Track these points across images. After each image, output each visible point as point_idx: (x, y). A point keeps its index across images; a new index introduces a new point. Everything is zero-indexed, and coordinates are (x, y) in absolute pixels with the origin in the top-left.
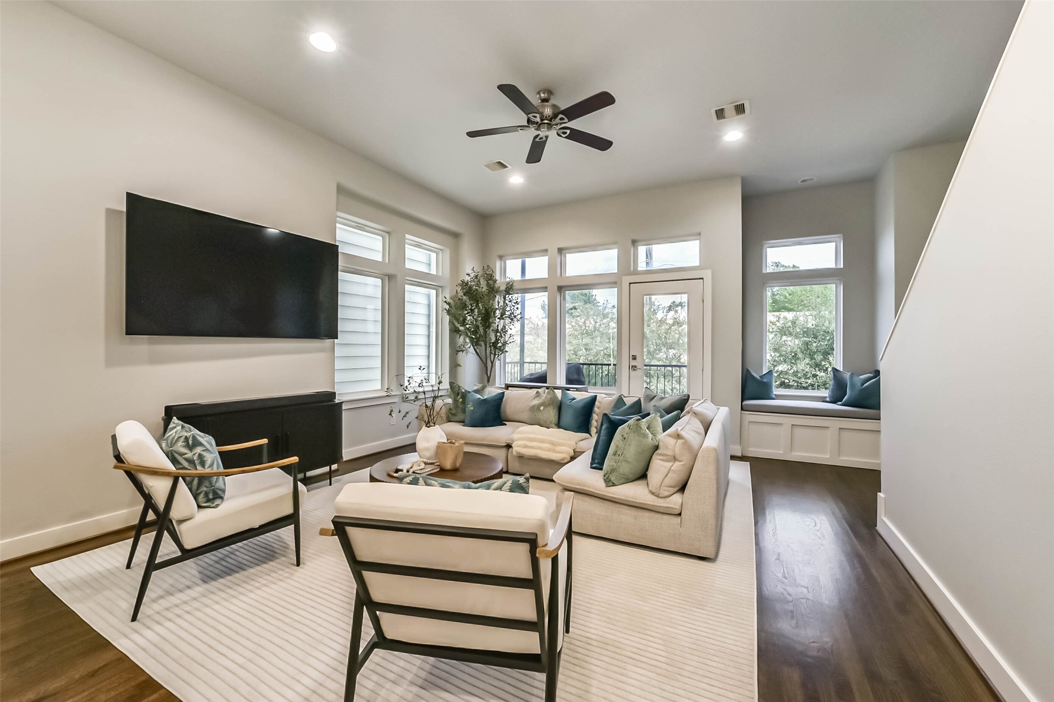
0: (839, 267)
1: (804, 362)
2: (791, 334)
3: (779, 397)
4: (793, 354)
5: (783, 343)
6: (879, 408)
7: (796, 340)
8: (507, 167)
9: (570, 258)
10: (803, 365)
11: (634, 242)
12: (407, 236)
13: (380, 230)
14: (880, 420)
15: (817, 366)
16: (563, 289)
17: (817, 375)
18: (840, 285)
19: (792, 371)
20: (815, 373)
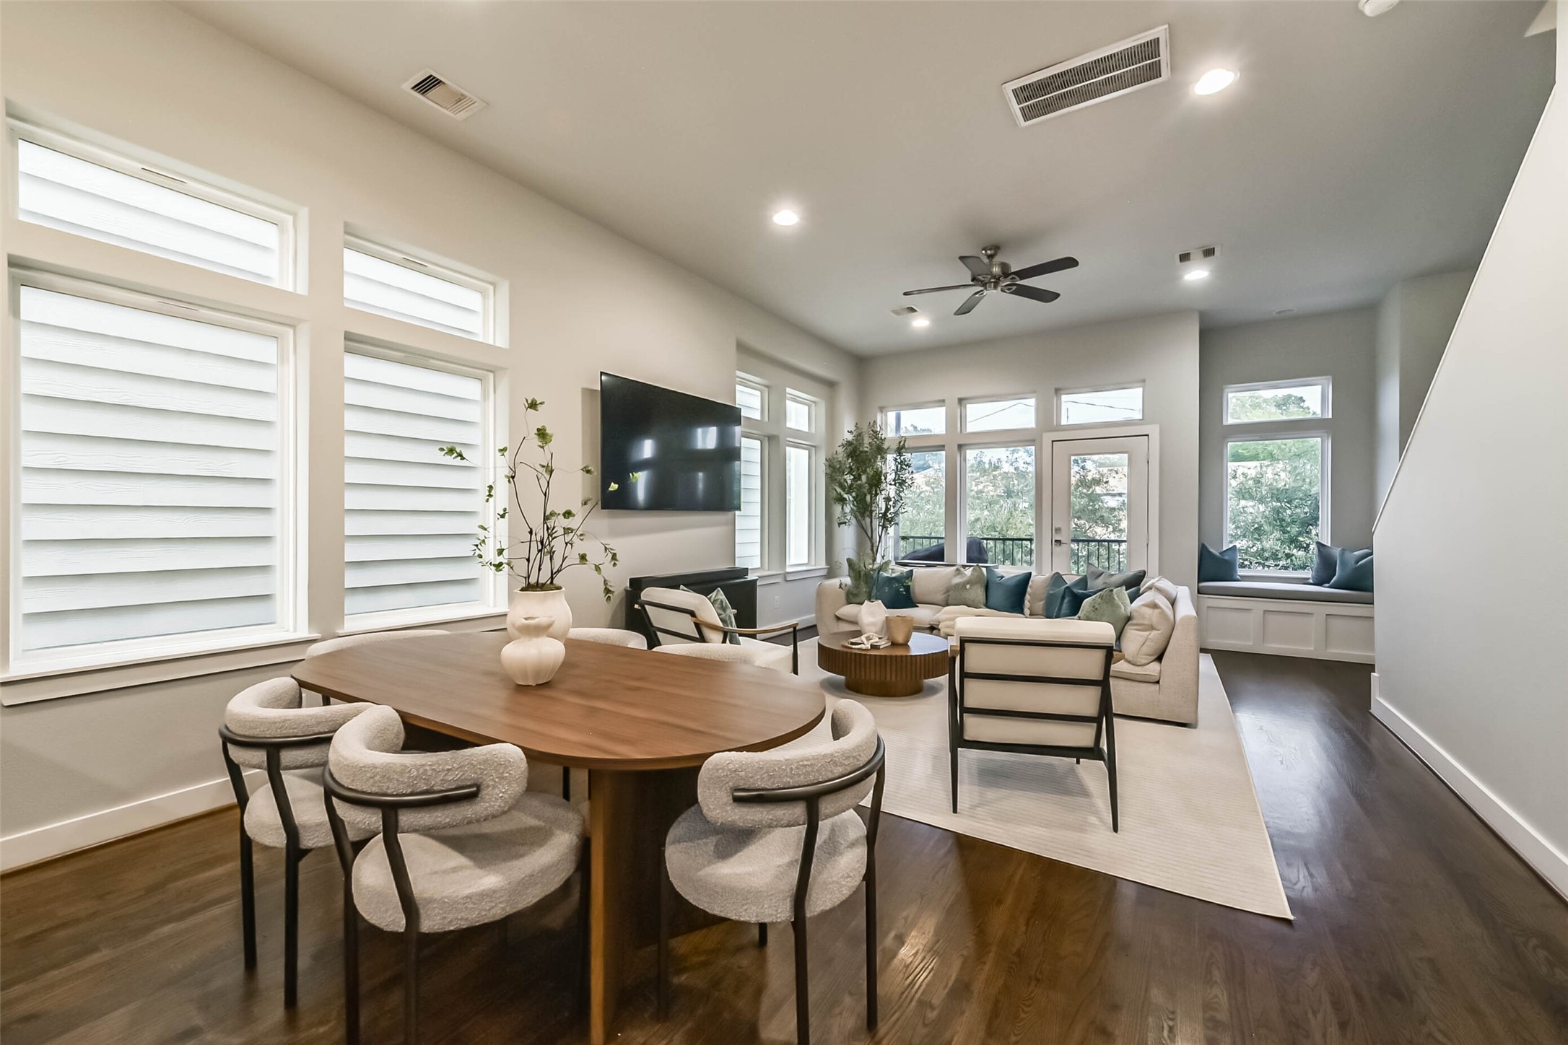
0: (1327, 417)
1: (1272, 536)
2: (1252, 498)
3: (1244, 578)
4: (1256, 526)
5: (1241, 510)
6: (1372, 590)
7: (1260, 506)
8: (916, 311)
9: (972, 410)
10: (1270, 542)
11: (1058, 391)
12: (788, 390)
13: (759, 384)
14: (1373, 604)
15: (1293, 541)
16: (963, 447)
17: (1293, 555)
18: (1328, 439)
19: (1255, 549)
20: (1289, 552)
